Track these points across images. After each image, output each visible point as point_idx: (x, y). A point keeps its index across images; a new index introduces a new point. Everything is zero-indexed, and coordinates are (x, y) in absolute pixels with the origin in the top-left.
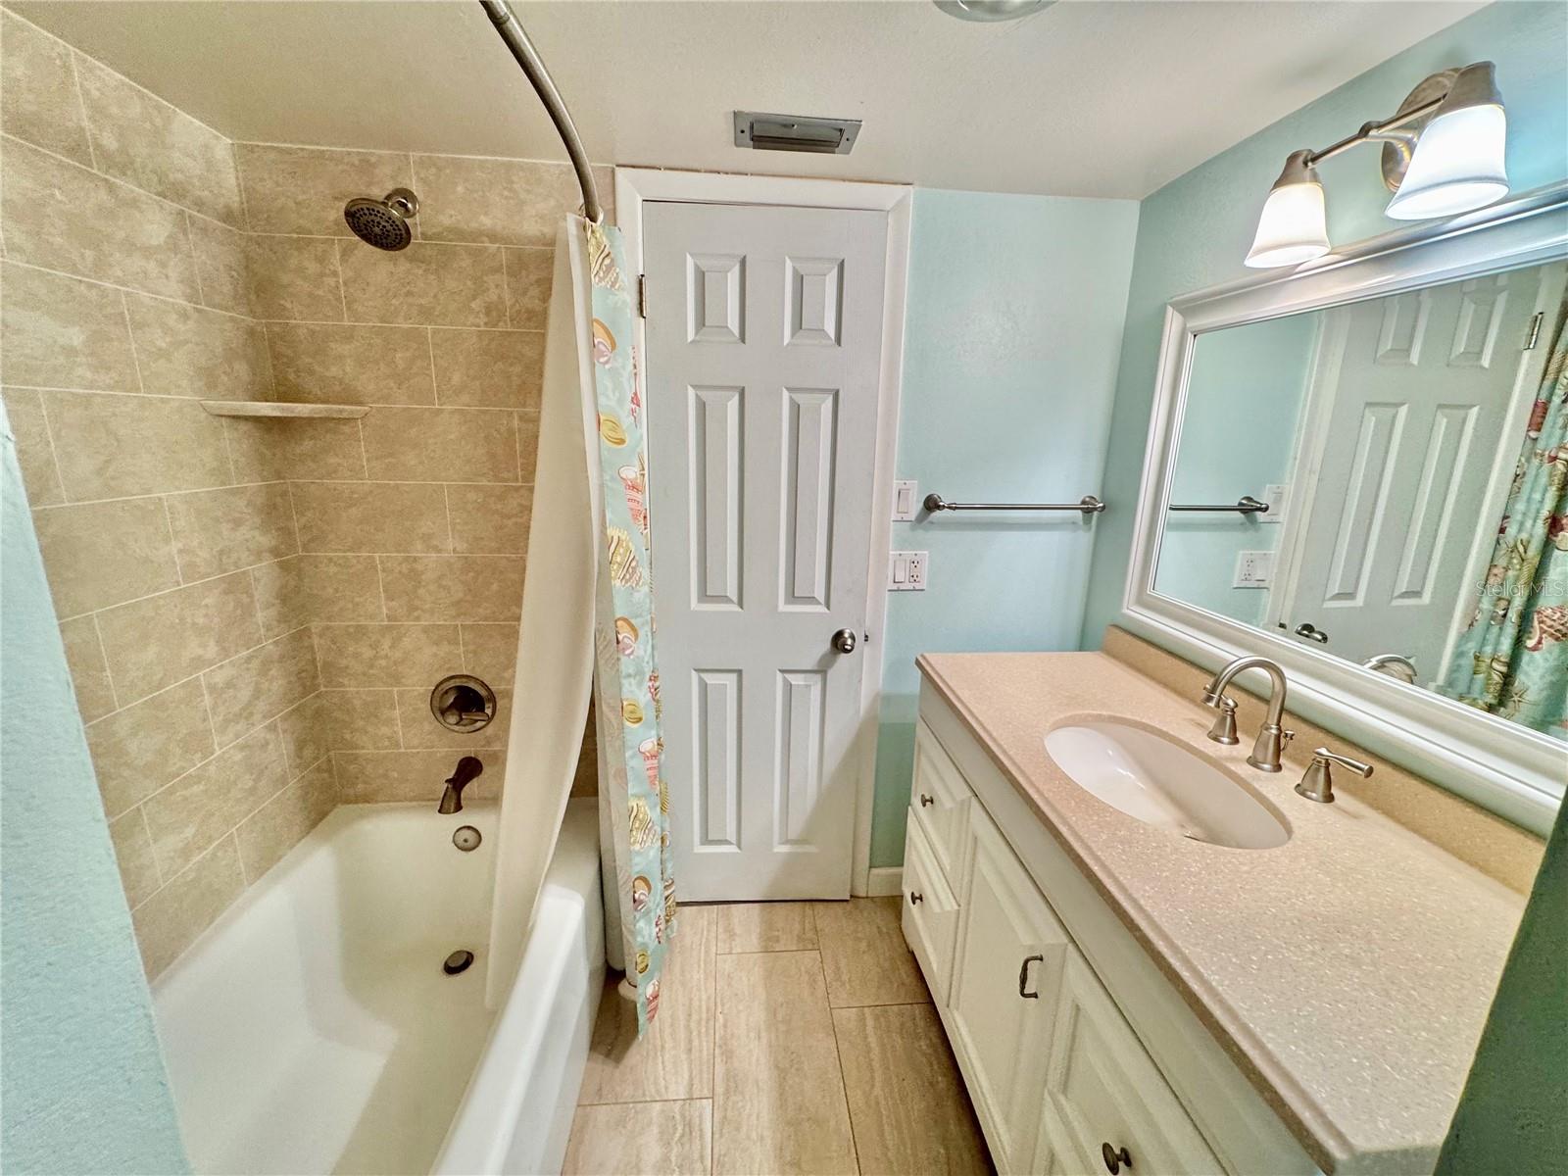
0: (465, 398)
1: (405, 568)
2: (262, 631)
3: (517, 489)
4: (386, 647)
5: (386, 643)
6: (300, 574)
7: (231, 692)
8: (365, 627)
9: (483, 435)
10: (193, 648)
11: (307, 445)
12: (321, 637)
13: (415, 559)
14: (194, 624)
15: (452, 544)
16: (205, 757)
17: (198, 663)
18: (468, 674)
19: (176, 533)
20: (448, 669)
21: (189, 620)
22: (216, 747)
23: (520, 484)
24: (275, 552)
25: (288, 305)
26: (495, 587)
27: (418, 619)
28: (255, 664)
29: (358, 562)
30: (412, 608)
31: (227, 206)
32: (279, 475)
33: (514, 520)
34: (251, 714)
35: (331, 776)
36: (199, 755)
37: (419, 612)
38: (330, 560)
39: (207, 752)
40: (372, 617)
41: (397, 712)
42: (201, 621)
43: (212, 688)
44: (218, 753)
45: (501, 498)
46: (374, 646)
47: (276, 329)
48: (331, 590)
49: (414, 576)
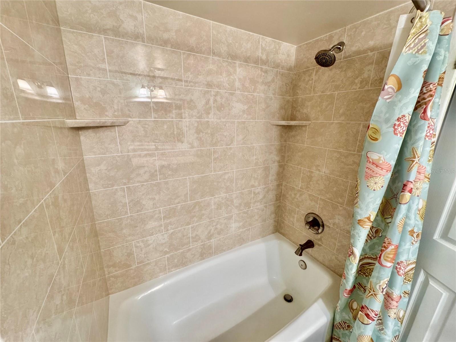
0: (343, 118)
1: (309, 174)
2: (270, 182)
3: (354, 155)
4: (298, 196)
5: (298, 195)
6: (284, 169)
7: (258, 195)
8: (294, 188)
9: (345, 132)
10: (252, 182)
11: (293, 133)
12: (284, 187)
13: (312, 172)
14: (254, 176)
15: (325, 171)
16: (249, 208)
17: (253, 186)
18: (318, 215)
19: (256, 155)
20: (313, 210)
21: (253, 176)
22: (252, 207)
23: (356, 153)
24: (279, 162)
25: (299, 92)
26: (335, 189)
27: (308, 191)
28: (266, 190)
29: (297, 169)
30: (307, 187)
31: (290, 66)
32: (285, 141)
33: (350, 166)
34: (262, 201)
35: (278, 224)
36: (247, 207)
37: (309, 189)
38: (291, 166)
39: (249, 207)
40: (297, 186)
41: (296, 216)
42: (256, 176)
43: (254, 193)
44: (252, 208)
45: (346, 157)
46: (295, 194)
47: (294, 99)
48: (289, 175)
49: (310, 177)
